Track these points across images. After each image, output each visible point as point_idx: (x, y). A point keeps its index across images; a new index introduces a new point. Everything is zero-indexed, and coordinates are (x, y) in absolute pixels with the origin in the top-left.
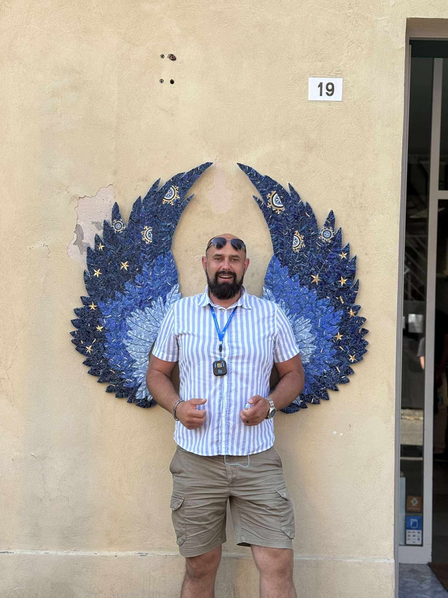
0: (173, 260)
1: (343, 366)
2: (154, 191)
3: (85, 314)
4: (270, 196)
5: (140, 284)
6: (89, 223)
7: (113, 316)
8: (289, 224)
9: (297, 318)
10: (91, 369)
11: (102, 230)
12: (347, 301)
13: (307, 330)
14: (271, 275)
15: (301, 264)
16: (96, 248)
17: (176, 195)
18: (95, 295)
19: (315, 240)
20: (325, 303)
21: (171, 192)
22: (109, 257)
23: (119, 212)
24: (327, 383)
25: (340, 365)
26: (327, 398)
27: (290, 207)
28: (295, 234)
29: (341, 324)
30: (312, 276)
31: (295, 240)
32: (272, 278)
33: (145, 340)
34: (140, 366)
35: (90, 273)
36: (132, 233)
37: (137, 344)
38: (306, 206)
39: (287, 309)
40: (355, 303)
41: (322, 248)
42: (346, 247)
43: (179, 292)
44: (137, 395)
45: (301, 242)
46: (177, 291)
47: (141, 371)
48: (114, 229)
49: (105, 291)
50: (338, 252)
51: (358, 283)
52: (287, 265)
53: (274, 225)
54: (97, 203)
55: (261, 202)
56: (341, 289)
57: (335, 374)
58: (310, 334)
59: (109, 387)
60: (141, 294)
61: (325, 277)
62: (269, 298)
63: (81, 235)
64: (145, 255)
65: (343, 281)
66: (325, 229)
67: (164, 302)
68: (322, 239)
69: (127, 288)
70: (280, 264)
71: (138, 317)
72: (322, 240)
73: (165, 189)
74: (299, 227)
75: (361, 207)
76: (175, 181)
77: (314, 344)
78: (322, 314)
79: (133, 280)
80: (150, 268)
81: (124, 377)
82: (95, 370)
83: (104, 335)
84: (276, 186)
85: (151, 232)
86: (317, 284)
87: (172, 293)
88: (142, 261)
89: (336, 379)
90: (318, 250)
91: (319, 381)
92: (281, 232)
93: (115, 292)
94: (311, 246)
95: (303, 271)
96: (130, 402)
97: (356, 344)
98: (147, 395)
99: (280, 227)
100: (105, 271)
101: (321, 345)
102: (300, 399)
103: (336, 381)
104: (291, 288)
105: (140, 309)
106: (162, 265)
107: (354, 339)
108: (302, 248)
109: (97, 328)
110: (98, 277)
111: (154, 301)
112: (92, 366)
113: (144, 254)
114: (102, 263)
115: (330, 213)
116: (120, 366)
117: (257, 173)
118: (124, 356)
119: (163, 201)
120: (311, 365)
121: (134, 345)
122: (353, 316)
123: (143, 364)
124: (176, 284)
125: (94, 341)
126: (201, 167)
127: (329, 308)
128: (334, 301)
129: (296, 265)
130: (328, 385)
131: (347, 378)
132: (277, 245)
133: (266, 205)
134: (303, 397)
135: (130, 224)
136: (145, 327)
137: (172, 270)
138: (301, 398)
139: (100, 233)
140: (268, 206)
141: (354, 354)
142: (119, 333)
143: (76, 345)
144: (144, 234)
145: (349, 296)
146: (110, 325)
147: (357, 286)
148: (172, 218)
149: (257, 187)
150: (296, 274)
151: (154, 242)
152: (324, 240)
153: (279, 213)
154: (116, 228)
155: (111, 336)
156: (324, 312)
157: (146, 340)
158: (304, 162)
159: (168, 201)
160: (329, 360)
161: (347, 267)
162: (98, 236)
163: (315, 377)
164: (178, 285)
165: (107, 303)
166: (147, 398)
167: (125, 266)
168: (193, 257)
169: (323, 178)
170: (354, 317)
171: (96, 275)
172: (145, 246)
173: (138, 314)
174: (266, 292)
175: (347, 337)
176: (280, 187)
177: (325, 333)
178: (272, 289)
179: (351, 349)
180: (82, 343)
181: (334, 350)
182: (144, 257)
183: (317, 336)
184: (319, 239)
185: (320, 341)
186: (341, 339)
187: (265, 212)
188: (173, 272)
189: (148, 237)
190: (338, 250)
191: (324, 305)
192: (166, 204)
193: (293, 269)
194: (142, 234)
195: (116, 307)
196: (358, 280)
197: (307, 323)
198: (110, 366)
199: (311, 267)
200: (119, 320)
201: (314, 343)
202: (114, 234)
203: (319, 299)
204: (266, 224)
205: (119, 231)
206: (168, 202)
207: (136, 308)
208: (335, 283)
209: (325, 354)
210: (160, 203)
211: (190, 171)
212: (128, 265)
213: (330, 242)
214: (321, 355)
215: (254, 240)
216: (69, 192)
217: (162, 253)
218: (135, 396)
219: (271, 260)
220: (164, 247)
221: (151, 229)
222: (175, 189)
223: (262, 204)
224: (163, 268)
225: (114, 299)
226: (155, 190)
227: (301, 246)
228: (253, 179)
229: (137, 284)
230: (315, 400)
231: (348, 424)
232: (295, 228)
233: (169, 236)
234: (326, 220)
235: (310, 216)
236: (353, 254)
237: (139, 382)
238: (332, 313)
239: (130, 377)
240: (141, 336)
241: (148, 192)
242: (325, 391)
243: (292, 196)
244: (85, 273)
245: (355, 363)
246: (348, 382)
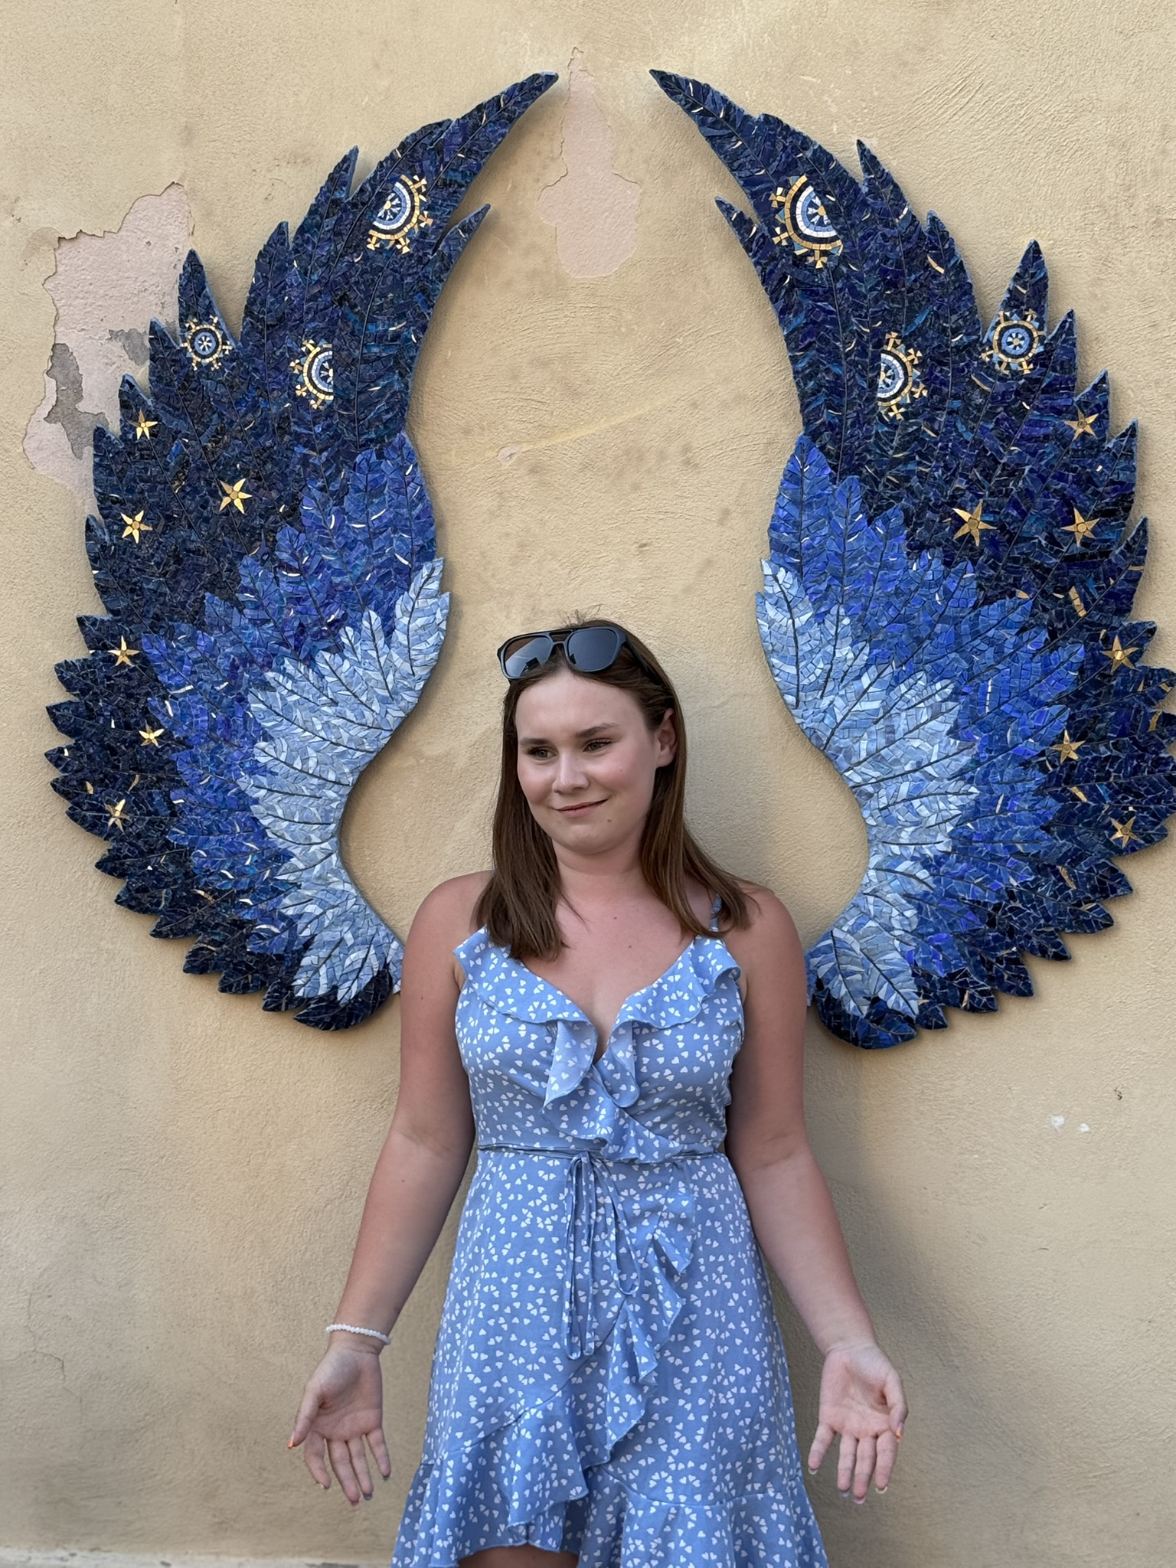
0: (415, 466)
1: (1085, 864)
2: (333, 201)
3: (95, 681)
4: (781, 199)
5: (295, 564)
6: (100, 339)
7: (200, 687)
8: (862, 307)
9: (897, 680)
10: (128, 889)
11: (148, 363)
12: (1099, 609)
13: (942, 726)
14: (795, 512)
15: (911, 466)
16: (125, 434)
17: (417, 212)
18: (130, 612)
19: (967, 365)
20: (1010, 616)
21: (397, 201)
22: (176, 463)
23: (204, 288)
24: (1021, 932)
25: (1074, 858)
26: (1025, 990)
27: (864, 238)
28: (885, 347)
29: (1075, 699)
30: (957, 511)
31: (888, 368)
32: (797, 525)
33: (320, 778)
34: (305, 875)
35: (108, 527)
36: (256, 370)
37: (293, 789)
38: (931, 232)
39: (860, 645)
40: (1132, 613)
41: (994, 398)
42: (1095, 387)
43: (441, 590)
44: (299, 982)
45: (910, 379)
46: (434, 586)
47: (309, 893)
48: (188, 355)
49: (166, 594)
50: (1059, 412)
51: (1145, 532)
52: (856, 470)
53: (802, 315)
54: (125, 257)
55: (750, 223)
56: (1071, 560)
57: (1055, 896)
58: (952, 741)
59: (194, 954)
60: (299, 600)
61: (1007, 515)
62: (788, 603)
63: (73, 383)
64: (306, 451)
65: (1082, 526)
66: (1006, 319)
67: (387, 629)
68: (995, 359)
69: (246, 581)
70: (829, 470)
71: (292, 692)
72: (997, 367)
73: (373, 190)
74: (902, 317)
75: (1158, 223)
76: (412, 156)
77: (970, 781)
78: (998, 663)
79: (267, 549)
80: (332, 502)
81: (248, 917)
82: (143, 890)
83: (168, 762)
84: (809, 154)
85: (329, 361)
86: (977, 542)
87: (413, 596)
88: (299, 474)
89: (1060, 915)
90: (979, 408)
91: (988, 924)
92: (827, 342)
93: (204, 597)
94: (949, 390)
95: (921, 493)
96: (273, 1006)
97: (1139, 776)
98: (335, 983)
99: (824, 321)
100: (162, 517)
101: (998, 783)
102: (919, 994)
103: (1061, 922)
104: (870, 561)
105: (298, 660)
106: (374, 490)
107: (1131, 757)
108: (913, 399)
109: (142, 733)
110: (137, 540)
111: (349, 629)
112: (131, 876)
113: (305, 447)
114: (152, 489)
115: (1028, 252)
116: (231, 877)
117: (729, 106)
118: (245, 839)
119: (371, 237)
120: (958, 861)
121: (279, 797)
122: (1123, 666)
123: (318, 867)
124: (430, 557)
125: (134, 784)
126: (510, 94)
127: (1025, 636)
128: (1045, 610)
129: (894, 471)
130: (1029, 937)
131: (1102, 911)
132: (813, 394)
133: (767, 234)
134: (928, 985)
135: (247, 334)
136: (319, 727)
137: (412, 506)
138: (919, 987)
139: (141, 374)
140: (776, 240)
141: (1132, 814)
142: (225, 750)
143: (69, 799)
144: (301, 372)
145: (1108, 585)
146: (192, 723)
147: (1139, 547)
148: (407, 305)
149: (732, 161)
150: (890, 505)
151: (340, 402)
152: (1004, 365)
153: (819, 265)
154: (196, 353)
155: (196, 761)
156: (1007, 651)
157: (324, 776)
158: (923, 50)
159: (388, 237)
160: (1030, 839)
161: (1100, 468)
162: (131, 386)
163: (976, 906)
164: (438, 563)
165: (176, 640)
166: (336, 993)
167: (236, 495)
168: (491, 454)
169: (999, 115)
170: (1129, 670)
171: (131, 535)
172: (309, 418)
173: (290, 677)
174: (777, 580)
175: (1102, 749)
176: (823, 158)
177: (1014, 733)
178: (799, 570)
179: (1120, 797)
180: (91, 792)
181: (1050, 801)
182: (305, 461)
183: (981, 747)
184: (984, 363)
185: (994, 764)
186: (1075, 757)
187: (763, 262)
188: (415, 513)
189: (316, 382)
190: (1061, 402)
191: (1005, 627)
192: (380, 251)
193: (881, 488)
194: (296, 372)
195: (208, 655)
196: (1145, 520)
197: (938, 698)
198: (195, 875)
199: (953, 474)
200: (220, 702)
201: (967, 776)
202: (188, 377)
203: (988, 601)
204: (770, 313)
205: (207, 361)
206: (389, 241)
207: (285, 655)
208: (1051, 539)
209: (1013, 819)
210: (358, 245)
211: (470, 115)
212: (248, 492)
213: (1027, 372)
214: (997, 823)
215: (725, 379)
216: (19, 220)
217: (371, 440)
218: (291, 988)
219: (793, 456)
220: (378, 417)
221: (326, 350)
222: (413, 188)
223: (754, 229)
224: (376, 501)
225: (201, 626)
226: (337, 195)
227: (912, 393)
228: (716, 132)
229: (283, 565)
230: (977, 995)
231: (1111, 1089)
232: (885, 321)
233: (396, 377)
234: (1009, 284)
235: (947, 271)
236: (1124, 415)
237: (304, 934)
238: (1038, 658)
239: (269, 917)
240: (305, 761)
241: (312, 205)
242: (1014, 962)
243: (874, 191)
244: (89, 528)
245: (1133, 850)
246: (1106, 926)
